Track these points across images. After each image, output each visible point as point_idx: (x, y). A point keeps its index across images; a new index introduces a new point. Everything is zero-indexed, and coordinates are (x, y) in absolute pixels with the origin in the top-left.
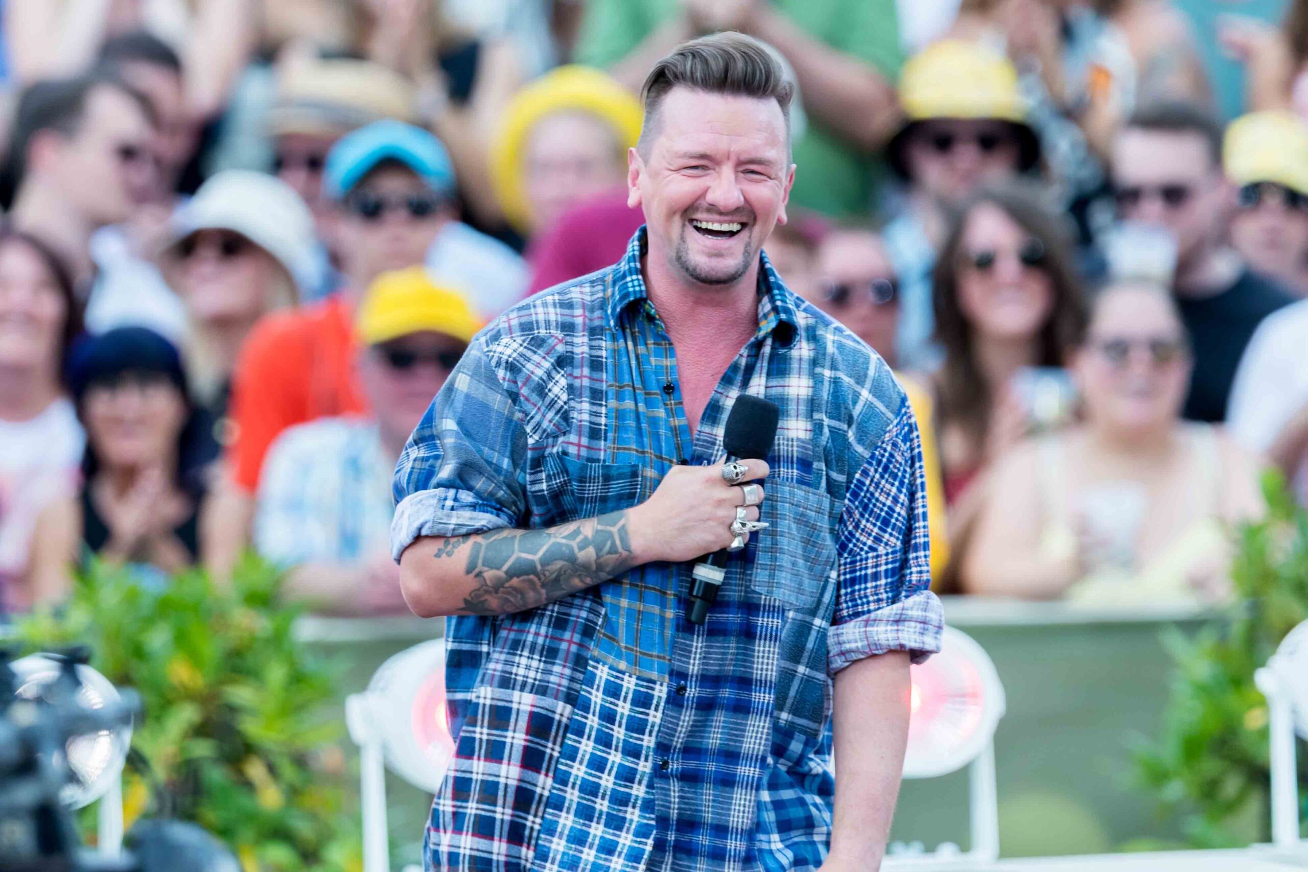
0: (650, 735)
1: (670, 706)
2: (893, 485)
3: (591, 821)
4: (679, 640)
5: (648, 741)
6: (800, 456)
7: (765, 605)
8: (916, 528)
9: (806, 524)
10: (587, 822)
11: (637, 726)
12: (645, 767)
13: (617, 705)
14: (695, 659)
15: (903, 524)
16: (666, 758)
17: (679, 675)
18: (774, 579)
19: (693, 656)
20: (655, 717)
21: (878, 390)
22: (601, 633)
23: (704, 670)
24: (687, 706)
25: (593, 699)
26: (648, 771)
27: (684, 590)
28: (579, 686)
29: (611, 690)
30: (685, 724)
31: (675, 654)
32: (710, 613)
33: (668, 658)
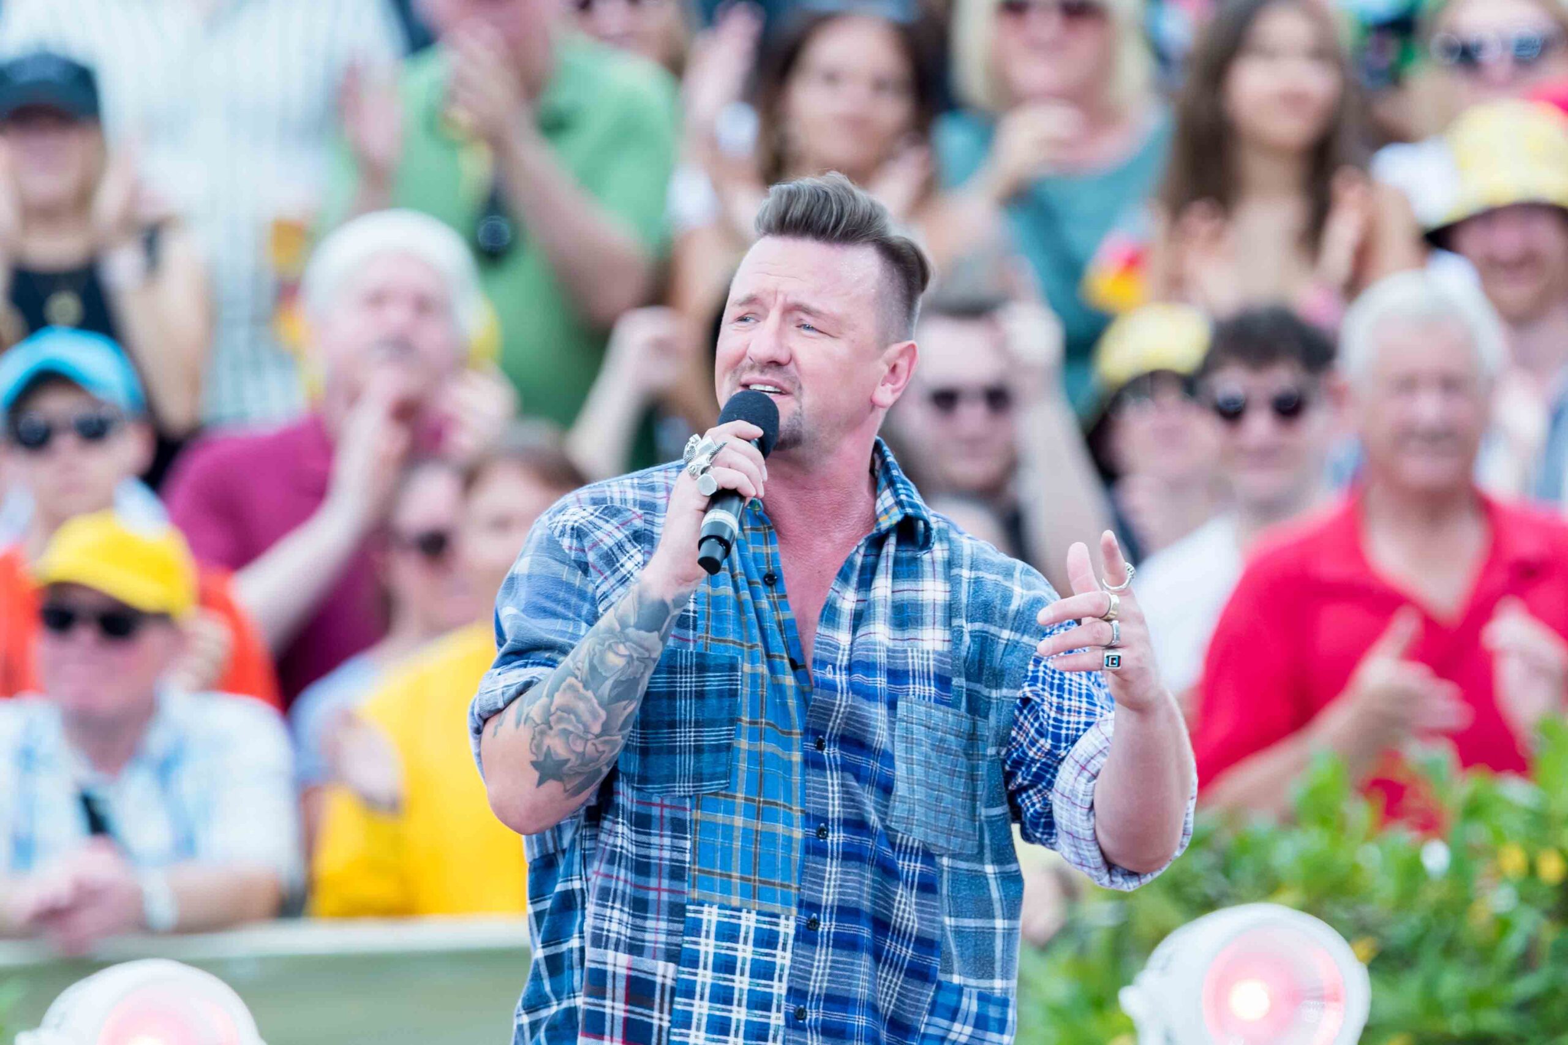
0: (780, 980)
1: (800, 943)
4: (810, 864)
5: (779, 988)
6: (938, 671)
7: (901, 845)
9: (948, 751)
11: (763, 971)
12: (778, 1018)
13: (736, 950)
14: (829, 887)
16: (802, 1006)
17: (810, 907)
18: (913, 815)
19: (826, 883)
20: (783, 958)
22: (695, 870)
23: (840, 900)
24: (822, 942)
25: (702, 949)
26: (782, 1023)
27: (811, 805)
28: (680, 939)
29: (726, 932)
30: (822, 964)
31: (805, 881)
32: (844, 833)
33: (795, 885)
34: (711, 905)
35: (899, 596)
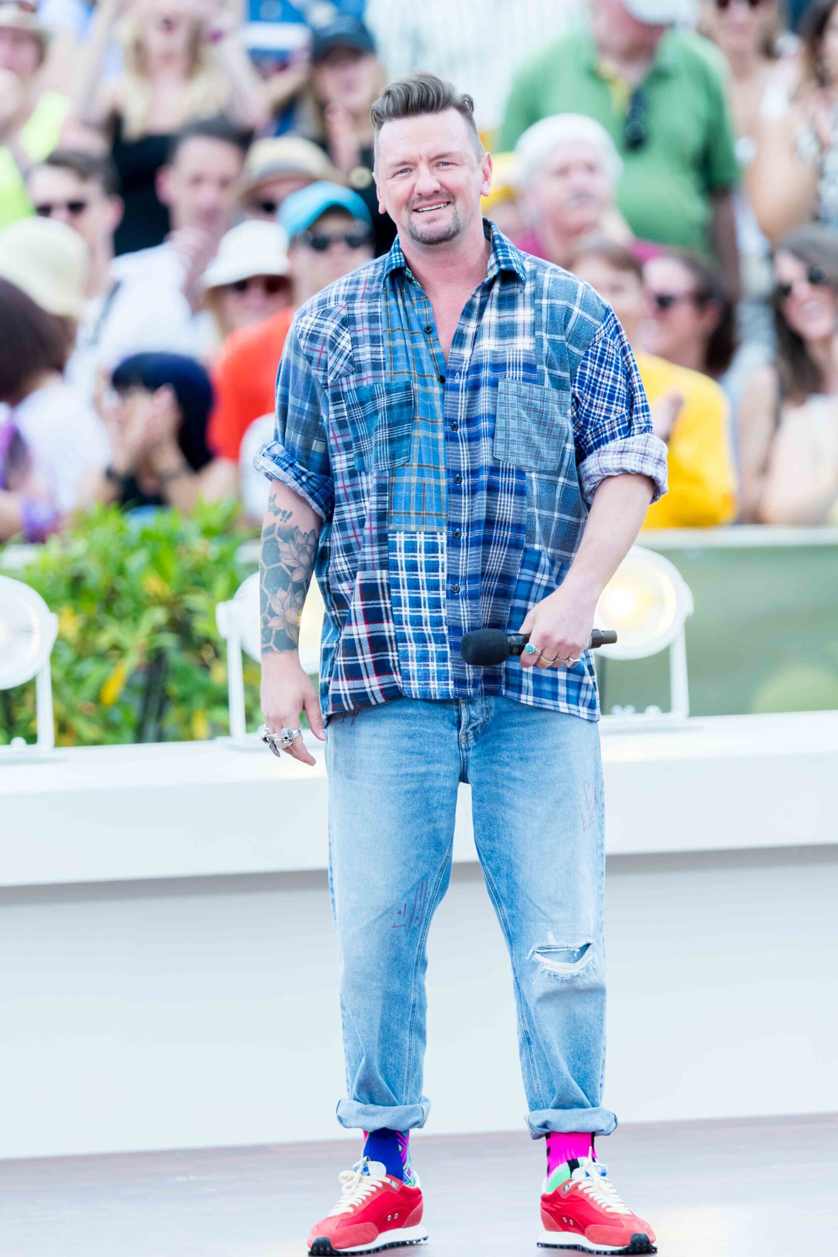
0: (443, 571)
1: (451, 548)
3: (426, 643)
4: (451, 500)
5: (442, 576)
6: (526, 362)
7: (503, 469)
8: (636, 397)
9: (535, 410)
10: (424, 644)
11: (433, 567)
12: (443, 594)
13: (416, 557)
14: (465, 512)
15: (624, 395)
16: (457, 585)
17: (454, 525)
18: (508, 450)
19: (463, 510)
20: (442, 558)
21: (585, 307)
22: (391, 513)
23: (472, 518)
24: (464, 545)
25: (398, 559)
26: (446, 596)
27: (451, 464)
28: (387, 554)
29: (409, 547)
30: (465, 558)
31: (450, 510)
32: (472, 478)
33: (444, 514)
34: (400, 532)
35: (502, 320)
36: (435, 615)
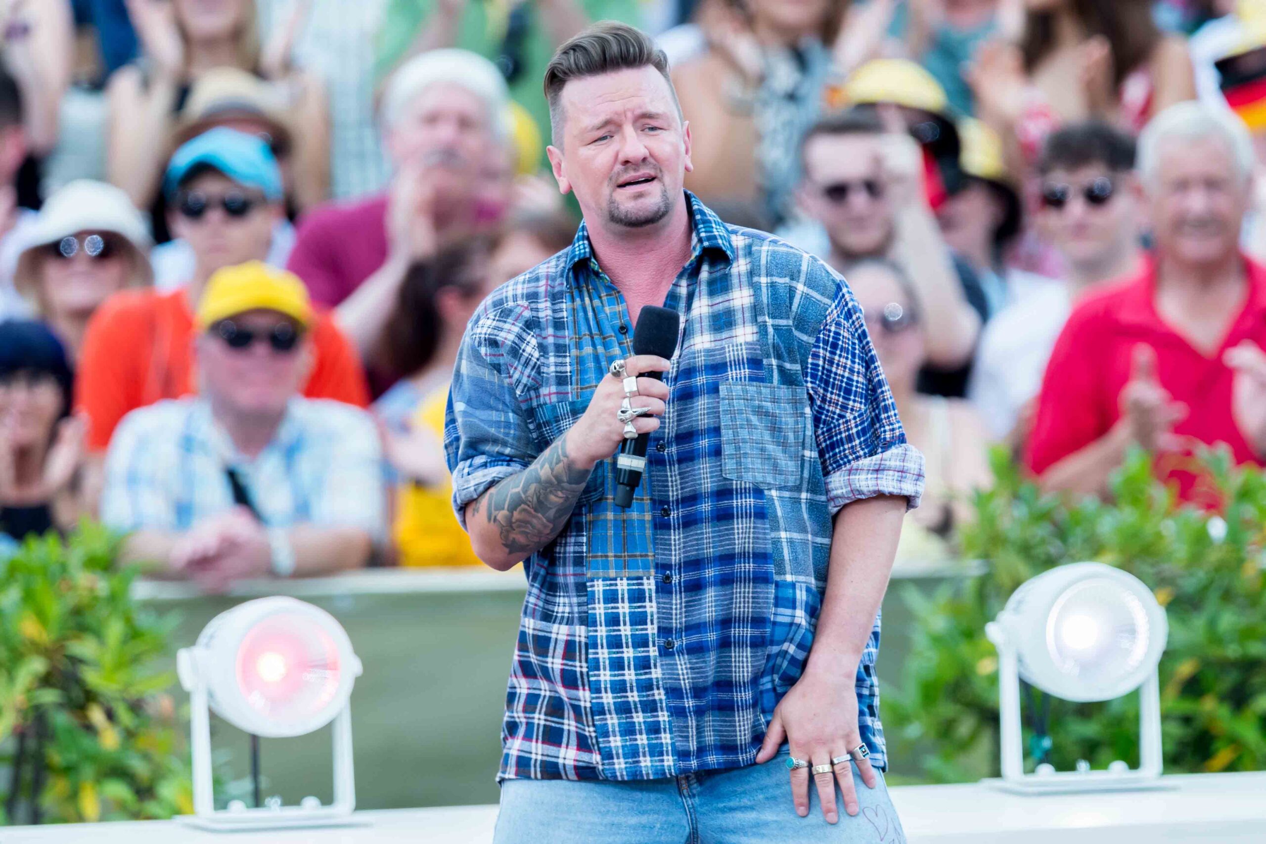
0: (652, 623)
1: (661, 595)
2: (847, 358)
3: (631, 713)
4: (658, 536)
5: (651, 629)
6: (750, 357)
7: (737, 489)
9: (767, 414)
10: (628, 715)
11: (639, 619)
12: (654, 651)
13: (617, 608)
14: (675, 550)
16: (670, 639)
17: (663, 567)
18: (741, 465)
19: (673, 548)
20: (651, 607)
21: (811, 283)
22: (589, 557)
23: (685, 557)
24: (676, 591)
25: (597, 612)
26: (657, 653)
27: (656, 494)
28: (585, 607)
29: (610, 597)
30: (678, 606)
31: (658, 549)
32: (682, 508)
33: (649, 554)
34: (598, 580)
35: (716, 308)
36: (643, 677)
